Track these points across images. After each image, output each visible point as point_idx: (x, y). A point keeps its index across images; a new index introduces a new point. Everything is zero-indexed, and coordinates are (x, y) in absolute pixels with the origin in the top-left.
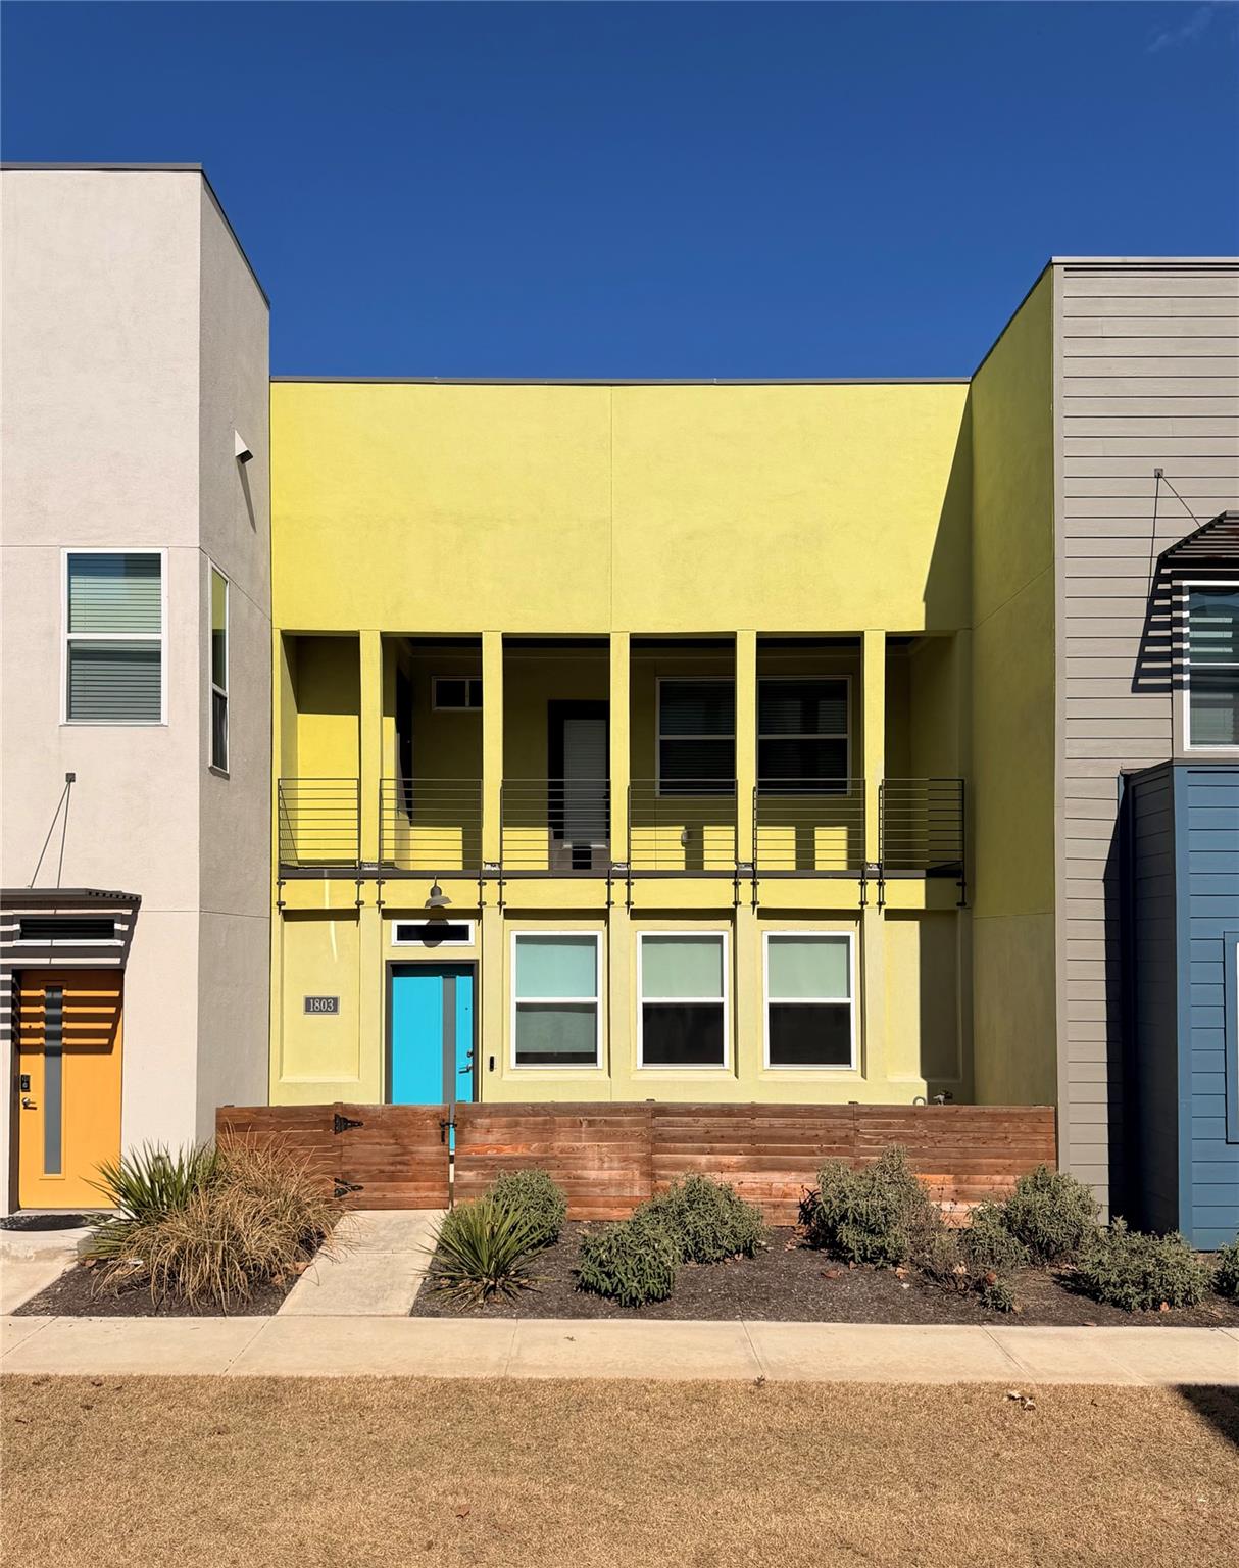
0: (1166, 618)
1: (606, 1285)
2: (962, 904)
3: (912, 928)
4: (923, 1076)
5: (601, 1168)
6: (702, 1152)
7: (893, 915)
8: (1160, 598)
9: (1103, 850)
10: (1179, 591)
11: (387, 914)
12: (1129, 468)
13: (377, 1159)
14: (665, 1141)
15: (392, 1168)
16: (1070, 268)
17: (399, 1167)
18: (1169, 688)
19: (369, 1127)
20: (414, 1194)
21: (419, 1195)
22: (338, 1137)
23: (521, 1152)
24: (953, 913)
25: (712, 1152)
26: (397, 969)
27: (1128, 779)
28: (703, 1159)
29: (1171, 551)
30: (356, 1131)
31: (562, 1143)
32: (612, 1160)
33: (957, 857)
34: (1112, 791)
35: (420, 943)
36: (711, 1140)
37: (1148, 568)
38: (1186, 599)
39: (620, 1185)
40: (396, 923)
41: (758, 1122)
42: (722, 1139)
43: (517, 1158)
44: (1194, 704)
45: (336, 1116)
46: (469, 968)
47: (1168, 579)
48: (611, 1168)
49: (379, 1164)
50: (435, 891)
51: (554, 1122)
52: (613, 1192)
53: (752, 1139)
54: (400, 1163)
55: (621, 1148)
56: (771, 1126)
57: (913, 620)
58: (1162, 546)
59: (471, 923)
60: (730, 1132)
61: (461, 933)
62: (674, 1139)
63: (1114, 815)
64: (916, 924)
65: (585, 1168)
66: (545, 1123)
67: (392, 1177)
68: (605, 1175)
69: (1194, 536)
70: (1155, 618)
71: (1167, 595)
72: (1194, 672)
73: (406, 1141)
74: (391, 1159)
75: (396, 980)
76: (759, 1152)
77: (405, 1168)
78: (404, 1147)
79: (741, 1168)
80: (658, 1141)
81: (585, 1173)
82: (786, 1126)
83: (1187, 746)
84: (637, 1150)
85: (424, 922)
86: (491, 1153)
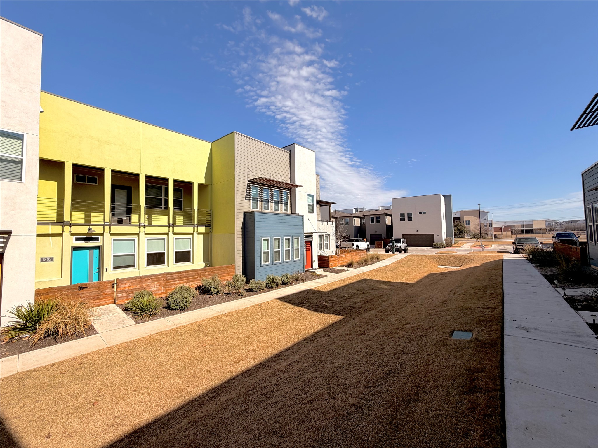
0: (249, 189)
1: (178, 307)
2: (211, 232)
3: (202, 236)
4: (204, 262)
5: (154, 288)
6: (176, 281)
7: (199, 234)
8: (248, 186)
9: (241, 224)
10: (250, 186)
11: (72, 235)
12: (244, 166)
13: (93, 295)
14: (169, 280)
15: (97, 297)
16: (237, 133)
17: (99, 296)
18: (250, 200)
19: (90, 288)
20: (104, 302)
21: (106, 302)
22: (80, 292)
23: (135, 287)
24: (208, 233)
25: (178, 281)
26: (74, 249)
27: (245, 213)
28: (176, 282)
29: (251, 180)
30: (85, 290)
31: (145, 284)
32: (157, 286)
33: (210, 223)
34: (242, 215)
35: (83, 242)
36: (179, 279)
37: (247, 182)
38: (251, 187)
39: (159, 290)
40: (74, 237)
41: (187, 273)
42: (180, 278)
43: (133, 289)
44: (253, 202)
45: (79, 287)
46: (98, 248)
47: (249, 184)
48: (157, 287)
49: (93, 296)
50: (89, 229)
51: (143, 280)
52: (157, 292)
53: (186, 277)
54: (100, 295)
55: (159, 283)
56: (190, 274)
57: (203, 182)
58: (249, 179)
59: (100, 237)
60: (182, 276)
61: (97, 239)
62: (170, 279)
63: (243, 218)
64: (203, 235)
65: (150, 288)
66: (141, 280)
67: (97, 299)
68: (155, 289)
69: (255, 179)
70: (248, 189)
71: (249, 186)
72: (252, 198)
73: (102, 290)
74: (97, 295)
75: (74, 252)
76: (188, 279)
77: (101, 296)
78: (102, 292)
79: (184, 283)
80: (167, 280)
81: (150, 290)
82: (193, 273)
83: (252, 209)
84: (162, 282)
85: (85, 237)
86: (127, 289)
